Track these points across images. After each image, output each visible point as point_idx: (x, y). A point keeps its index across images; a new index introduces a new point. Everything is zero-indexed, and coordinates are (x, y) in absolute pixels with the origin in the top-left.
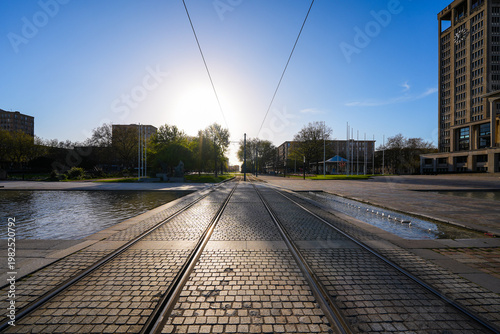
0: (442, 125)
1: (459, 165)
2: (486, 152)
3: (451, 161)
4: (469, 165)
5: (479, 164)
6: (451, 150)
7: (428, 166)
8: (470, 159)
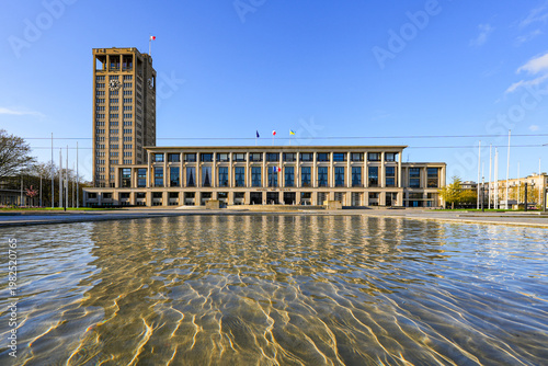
0: (97, 162)
1: (123, 200)
2: (144, 191)
3: (116, 197)
4: (131, 200)
5: (139, 200)
6: (116, 186)
7: (91, 200)
8: (132, 195)
